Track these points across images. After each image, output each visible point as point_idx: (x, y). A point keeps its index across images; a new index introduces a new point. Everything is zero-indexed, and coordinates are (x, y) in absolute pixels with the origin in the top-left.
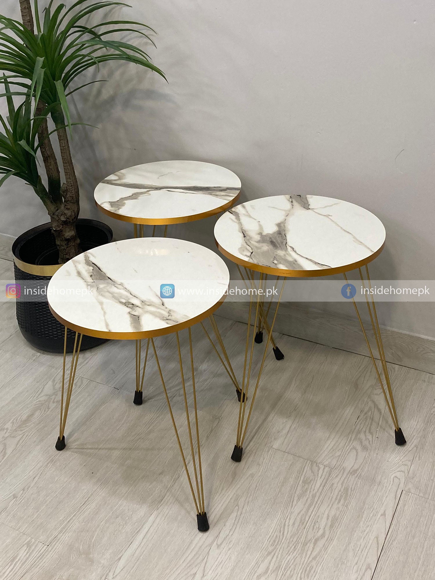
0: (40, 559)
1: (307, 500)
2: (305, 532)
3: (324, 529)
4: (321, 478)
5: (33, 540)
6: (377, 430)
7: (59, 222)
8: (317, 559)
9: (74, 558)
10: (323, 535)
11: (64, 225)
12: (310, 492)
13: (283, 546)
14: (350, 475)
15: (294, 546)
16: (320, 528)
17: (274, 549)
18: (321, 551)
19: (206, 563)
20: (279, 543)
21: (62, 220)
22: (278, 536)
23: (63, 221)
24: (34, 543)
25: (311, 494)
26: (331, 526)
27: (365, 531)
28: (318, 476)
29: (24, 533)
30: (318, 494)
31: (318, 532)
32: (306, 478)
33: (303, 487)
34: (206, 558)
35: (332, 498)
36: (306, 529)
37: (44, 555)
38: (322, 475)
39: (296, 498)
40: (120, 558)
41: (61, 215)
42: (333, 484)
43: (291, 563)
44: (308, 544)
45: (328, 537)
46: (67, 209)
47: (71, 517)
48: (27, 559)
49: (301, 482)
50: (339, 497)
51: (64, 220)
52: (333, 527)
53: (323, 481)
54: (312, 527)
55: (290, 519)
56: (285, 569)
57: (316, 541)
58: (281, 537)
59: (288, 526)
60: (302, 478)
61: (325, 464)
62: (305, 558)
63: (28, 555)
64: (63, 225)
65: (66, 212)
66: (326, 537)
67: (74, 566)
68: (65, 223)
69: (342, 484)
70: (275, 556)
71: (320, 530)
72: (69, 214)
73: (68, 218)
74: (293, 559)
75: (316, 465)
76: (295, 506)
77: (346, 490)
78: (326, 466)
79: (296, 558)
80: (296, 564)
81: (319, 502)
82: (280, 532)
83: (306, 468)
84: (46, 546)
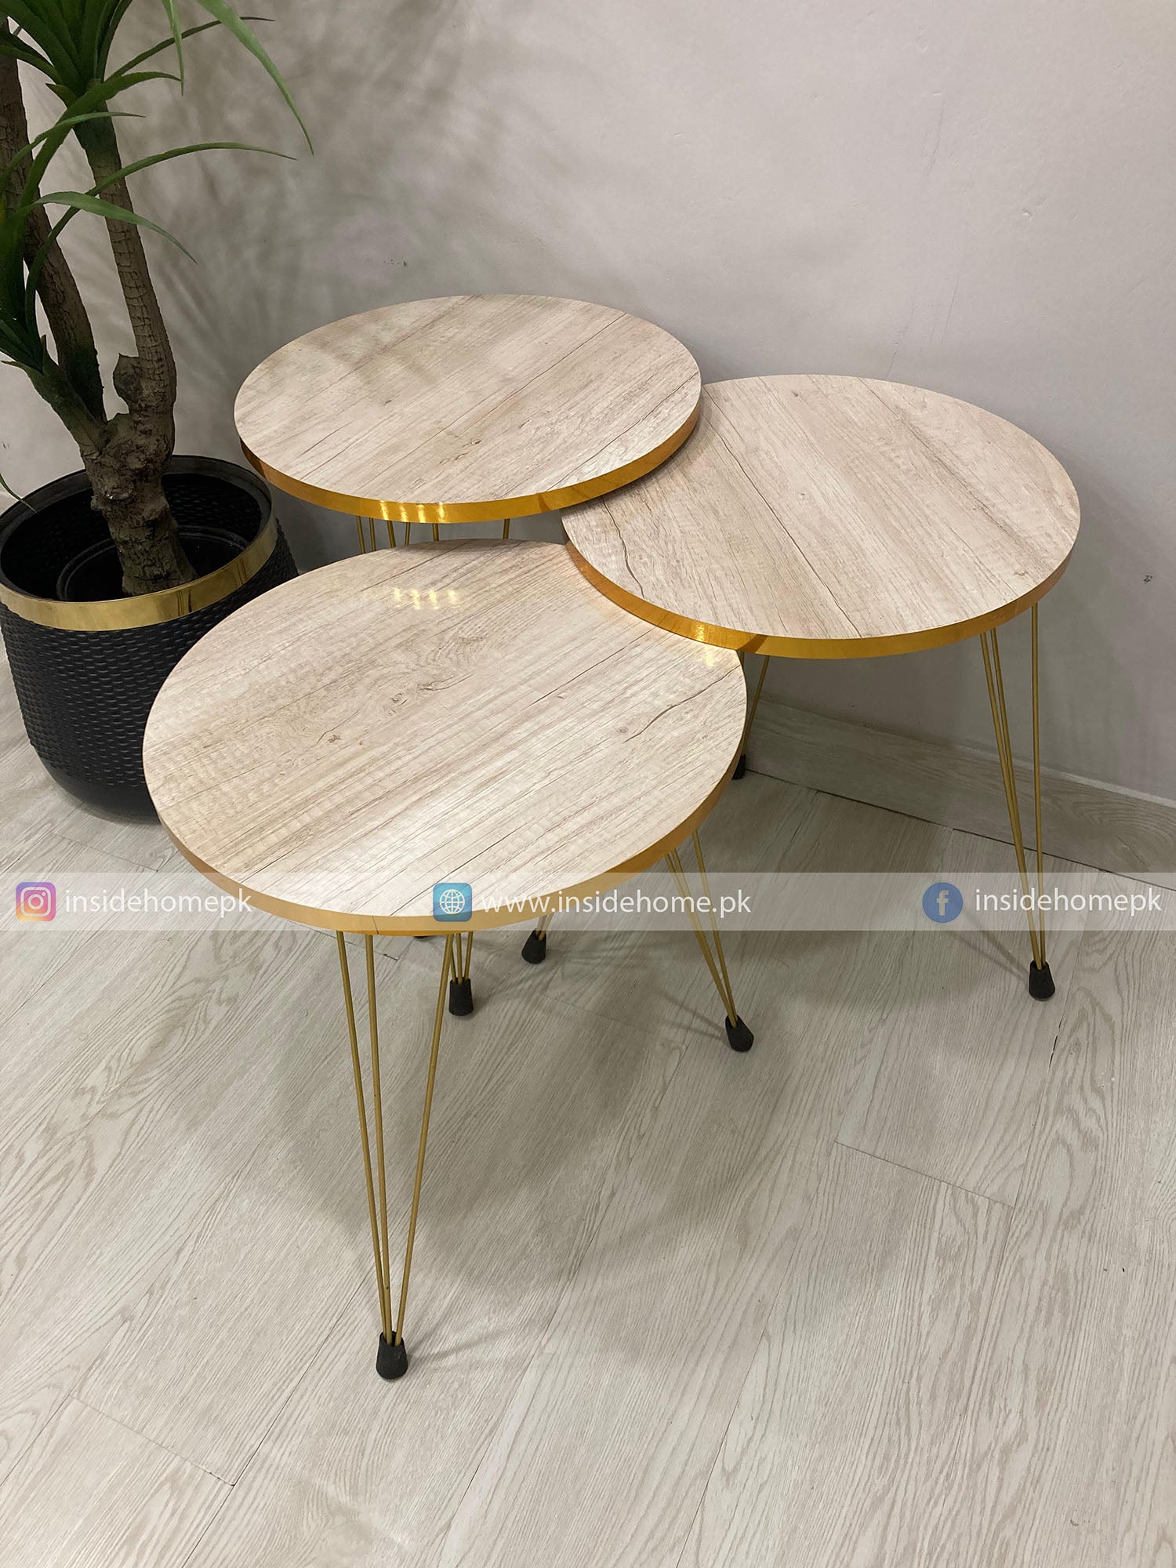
0: (214, 1533)
1: (958, 1315)
2: (968, 1422)
3: (1021, 1412)
4: (985, 1239)
5: (188, 1467)
6: (1112, 1083)
7: (122, 475)
8: (1018, 1516)
9: (313, 1526)
10: (1021, 1436)
11: (138, 483)
12: (963, 1286)
13: (914, 1472)
14: (1063, 1231)
15: (944, 1473)
16: (1010, 1411)
17: (891, 1481)
18: (1024, 1490)
19: (699, 1541)
20: (902, 1462)
21: (133, 467)
22: (895, 1438)
23: (136, 469)
24: (191, 1476)
25: (967, 1293)
26: (1040, 1402)
27: (1135, 1418)
28: (976, 1233)
29: (159, 1441)
30: (985, 1295)
31: (1004, 1423)
32: (944, 1239)
33: (940, 1270)
34: (698, 1519)
35: (1027, 1305)
36: (970, 1413)
37: (223, 1519)
38: (986, 1232)
39: (926, 1310)
40: (449, 1526)
41: (127, 454)
42: (1021, 1261)
43: (944, 1536)
44: (985, 1467)
45: (1038, 1440)
46: (144, 432)
47: (294, 1384)
48: (177, 1529)
49: (932, 1253)
50: (1045, 1304)
51: (139, 466)
52: (1045, 1405)
53: (992, 1251)
54: (985, 1408)
55: (919, 1379)
56: (930, 1554)
57: (1006, 1452)
58: (904, 1441)
59: (919, 1404)
60: (934, 1244)
61: (988, 1194)
62: (982, 1512)
63: (175, 1521)
64: (135, 482)
65: (141, 441)
66: (1032, 1437)
67: (313, 1555)
68: (141, 475)
69: (1048, 1258)
70: (897, 1510)
71: (1011, 1416)
72: (153, 448)
73: (149, 461)
74: (947, 1519)
75: (967, 1196)
76: (927, 1335)
77: (1062, 1277)
78: (995, 1202)
79: (957, 1515)
80: (959, 1537)
81: (992, 1321)
82: (898, 1423)
83: (940, 1204)
84: (228, 1487)
